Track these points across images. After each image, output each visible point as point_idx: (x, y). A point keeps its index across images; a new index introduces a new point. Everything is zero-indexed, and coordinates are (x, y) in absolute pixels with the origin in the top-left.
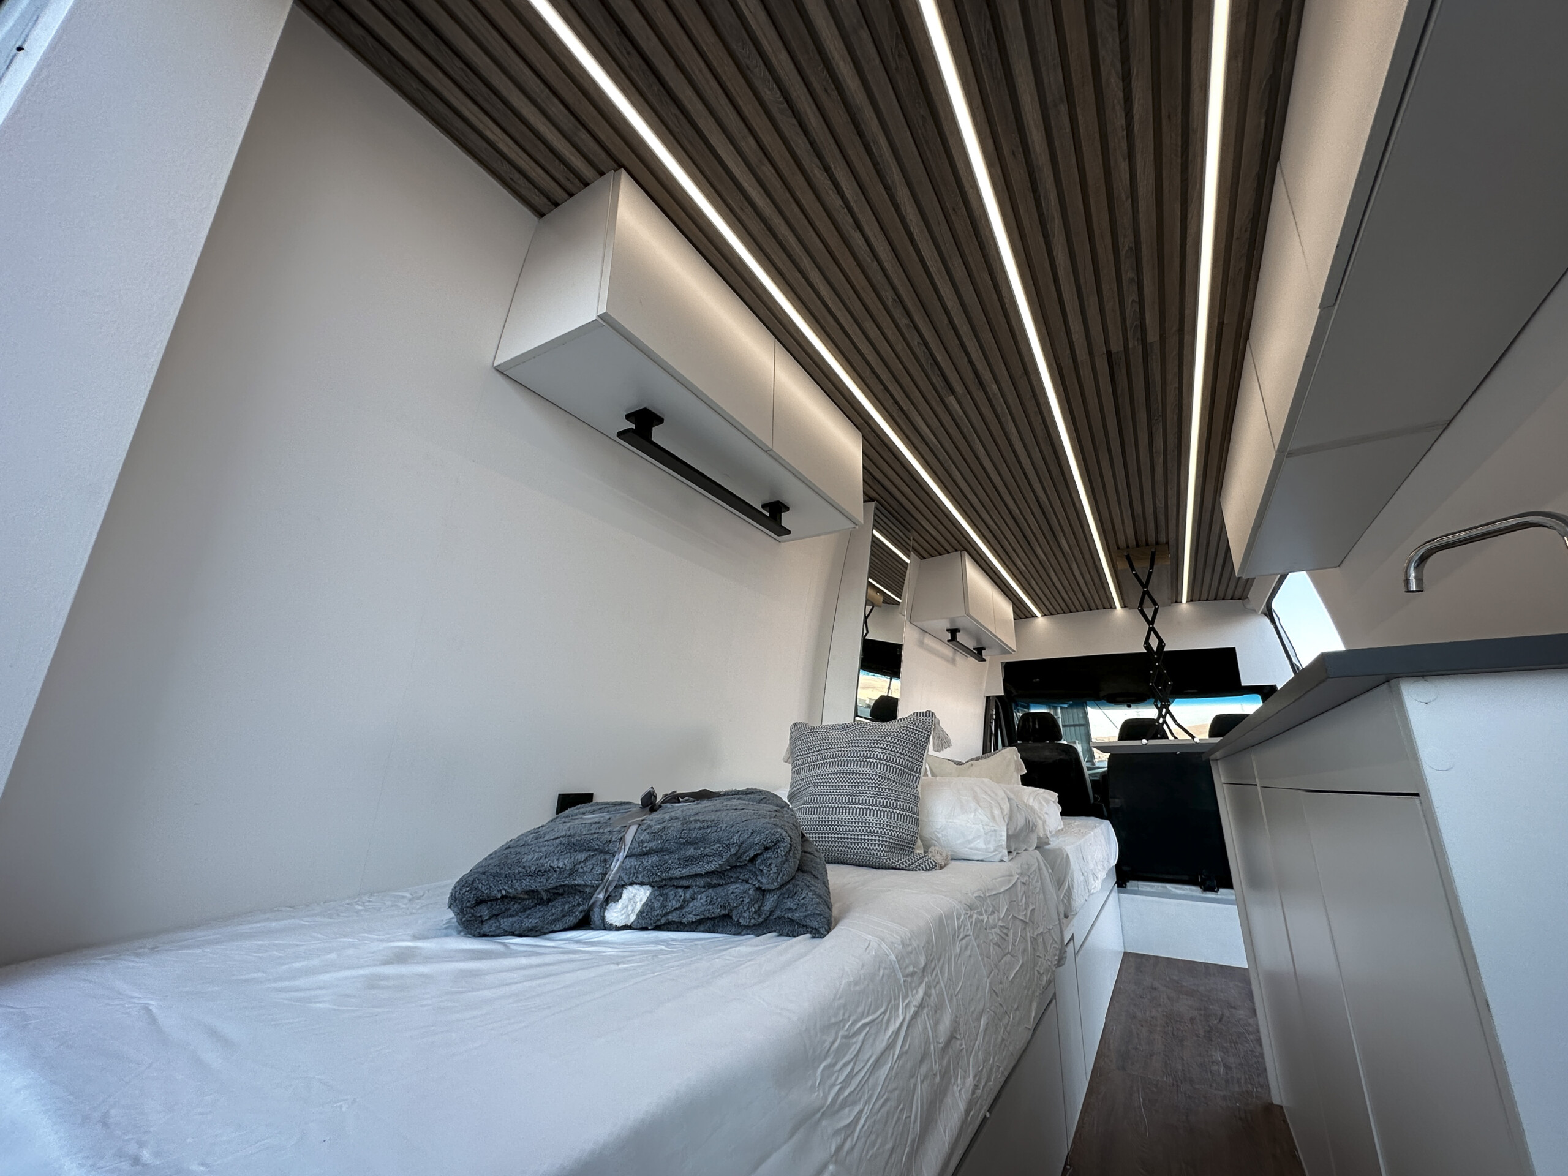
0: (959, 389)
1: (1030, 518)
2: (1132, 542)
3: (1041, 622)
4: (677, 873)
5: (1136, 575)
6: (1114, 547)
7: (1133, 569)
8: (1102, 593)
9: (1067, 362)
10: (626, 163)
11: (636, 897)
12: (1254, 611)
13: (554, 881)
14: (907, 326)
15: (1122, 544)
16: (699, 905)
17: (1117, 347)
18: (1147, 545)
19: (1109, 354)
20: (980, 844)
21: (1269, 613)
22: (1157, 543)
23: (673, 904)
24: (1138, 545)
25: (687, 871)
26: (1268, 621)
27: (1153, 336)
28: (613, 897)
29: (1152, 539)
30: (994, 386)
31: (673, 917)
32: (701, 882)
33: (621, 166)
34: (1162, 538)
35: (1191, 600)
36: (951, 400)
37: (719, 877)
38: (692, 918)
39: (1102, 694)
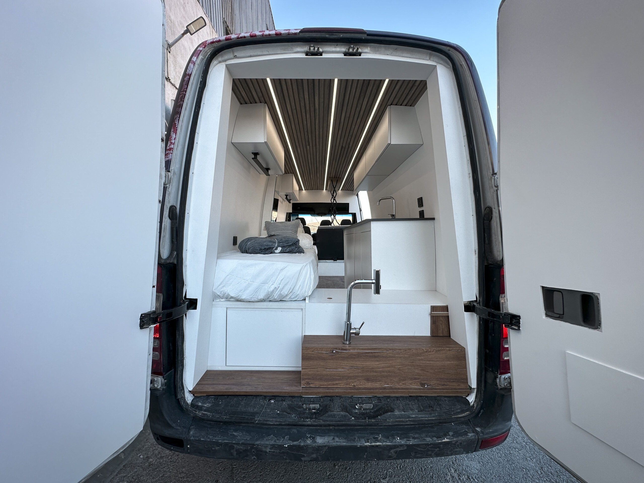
0: (311, 145)
1: (313, 169)
2: (333, 177)
3: (304, 191)
4: (285, 245)
5: (333, 185)
6: (329, 177)
7: (332, 184)
8: (322, 186)
9: (334, 146)
10: (267, 103)
11: (280, 249)
12: (354, 194)
13: (268, 247)
14: (306, 135)
15: (331, 177)
16: (288, 250)
17: (344, 146)
18: (336, 178)
19: (342, 146)
20: (307, 245)
21: (357, 195)
22: (339, 178)
23: (285, 250)
24: (334, 177)
25: (287, 245)
26: (357, 197)
27: (350, 146)
28: (276, 249)
29: (338, 177)
30: (318, 146)
31: (285, 251)
32: (288, 246)
33: (266, 103)
34: (340, 177)
35: (341, 190)
36: (308, 147)
37: (290, 246)
38: (287, 251)
39: (316, 213)
